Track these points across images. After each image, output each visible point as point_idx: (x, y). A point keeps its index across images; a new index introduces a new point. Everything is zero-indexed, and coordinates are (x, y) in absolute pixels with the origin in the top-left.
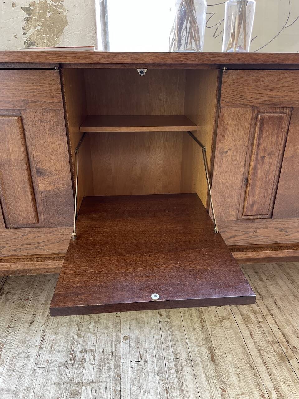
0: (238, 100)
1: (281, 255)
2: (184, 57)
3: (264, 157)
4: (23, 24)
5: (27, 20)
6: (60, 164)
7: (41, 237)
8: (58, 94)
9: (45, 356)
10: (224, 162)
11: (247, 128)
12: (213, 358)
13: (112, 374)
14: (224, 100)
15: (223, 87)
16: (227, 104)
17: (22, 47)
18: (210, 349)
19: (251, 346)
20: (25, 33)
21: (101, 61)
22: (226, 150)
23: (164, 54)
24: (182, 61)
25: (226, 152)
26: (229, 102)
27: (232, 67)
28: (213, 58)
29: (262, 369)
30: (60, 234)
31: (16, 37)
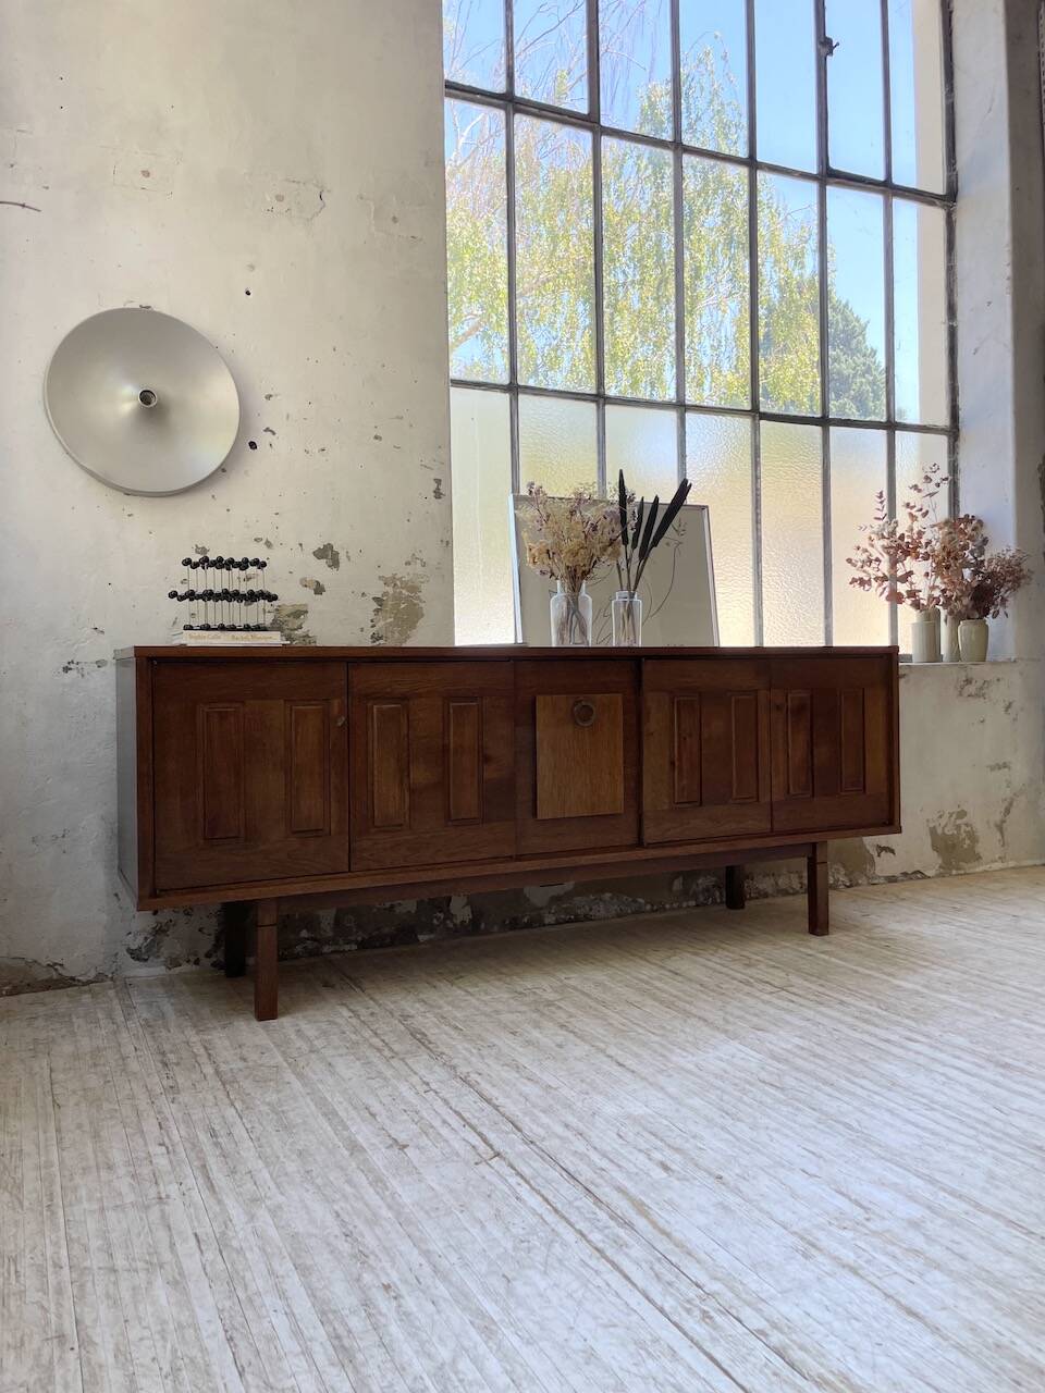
0: (657, 685)
1: (720, 849)
3: (685, 739)
4: (371, 615)
5: (377, 611)
9: (488, 998)
11: (667, 709)
12: (677, 974)
13: (576, 993)
14: (645, 685)
15: (643, 674)
17: (368, 643)
18: (670, 971)
19: (710, 964)
20: (373, 627)
22: (652, 731)
25: (652, 734)
26: (649, 687)
27: (649, 658)
29: (731, 972)
31: (362, 630)
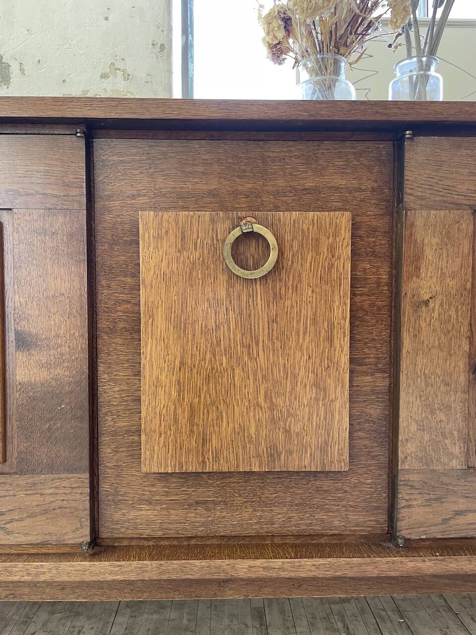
0: (441, 194)
2: (326, 108)
6: (68, 323)
7: (7, 498)
8: (78, 180)
10: (423, 325)
11: (466, 251)
14: (411, 195)
15: (408, 168)
16: (419, 202)
21: (165, 115)
22: (426, 297)
23: (286, 103)
24: (322, 116)
25: (426, 303)
26: (422, 198)
28: (383, 111)
30: (51, 491)
